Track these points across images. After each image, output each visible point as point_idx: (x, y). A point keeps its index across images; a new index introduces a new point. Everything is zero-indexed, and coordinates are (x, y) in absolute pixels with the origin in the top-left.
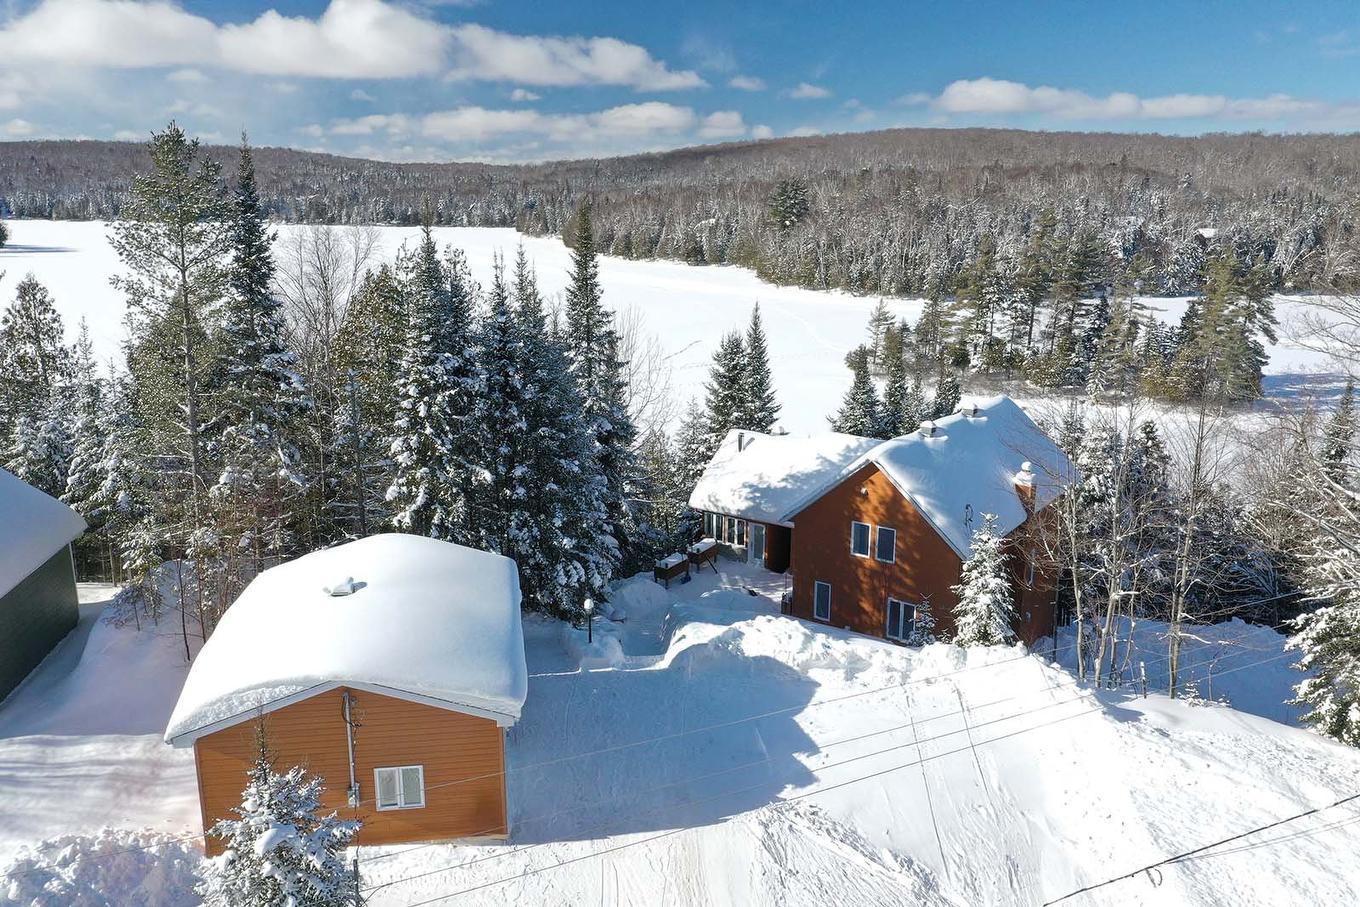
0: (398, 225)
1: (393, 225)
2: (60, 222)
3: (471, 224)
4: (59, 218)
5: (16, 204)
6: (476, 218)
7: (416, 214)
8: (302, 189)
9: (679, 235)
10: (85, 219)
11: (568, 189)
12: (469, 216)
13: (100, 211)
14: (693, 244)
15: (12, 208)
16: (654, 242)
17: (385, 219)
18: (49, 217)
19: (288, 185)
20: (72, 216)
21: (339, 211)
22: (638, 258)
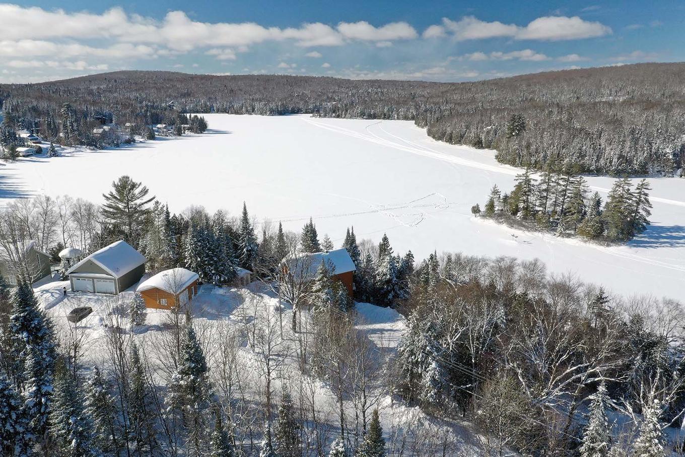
0: (366, 119)
1: (364, 119)
2: (232, 115)
3: (398, 119)
4: (232, 113)
5: (217, 108)
6: (401, 116)
7: (375, 114)
8: (331, 99)
9: (472, 135)
10: (241, 114)
11: (446, 102)
12: (398, 115)
13: (247, 111)
14: (477, 139)
15: (215, 109)
16: (462, 137)
17: (361, 116)
18: (228, 113)
19: (325, 98)
20: (237, 113)
21: (342, 112)
22: (455, 144)
